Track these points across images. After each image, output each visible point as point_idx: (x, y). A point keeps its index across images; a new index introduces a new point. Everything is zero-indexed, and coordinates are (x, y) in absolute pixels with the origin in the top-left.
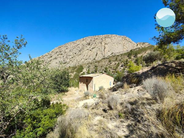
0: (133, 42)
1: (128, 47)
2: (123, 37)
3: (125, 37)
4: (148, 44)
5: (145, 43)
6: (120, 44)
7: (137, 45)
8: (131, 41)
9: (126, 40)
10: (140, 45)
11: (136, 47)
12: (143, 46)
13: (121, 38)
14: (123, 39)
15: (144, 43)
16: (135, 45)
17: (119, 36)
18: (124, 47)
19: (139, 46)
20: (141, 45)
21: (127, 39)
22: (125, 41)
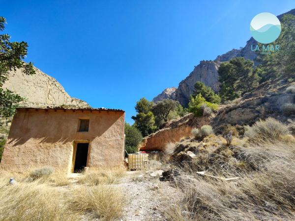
0: (67, 95)
1: (56, 98)
2: (50, 78)
3: (54, 80)
4: (86, 103)
5: (83, 101)
6: (42, 89)
7: (72, 101)
8: (64, 91)
9: (55, 85)
10: (76, 102)
11: (69, 103)
12: (80, 105)
13: (45, 79)
14: (50, 83)
15: (81, 101)
16: (68, 100)
17: (43, 74)
18: (49, 95)
19: (74, 103)
20: (78, 103)
21: (57, 85)
22: (53, 86)
